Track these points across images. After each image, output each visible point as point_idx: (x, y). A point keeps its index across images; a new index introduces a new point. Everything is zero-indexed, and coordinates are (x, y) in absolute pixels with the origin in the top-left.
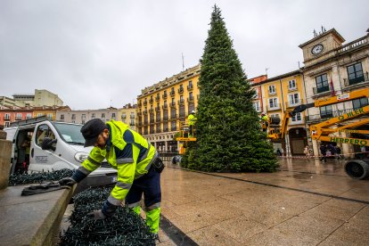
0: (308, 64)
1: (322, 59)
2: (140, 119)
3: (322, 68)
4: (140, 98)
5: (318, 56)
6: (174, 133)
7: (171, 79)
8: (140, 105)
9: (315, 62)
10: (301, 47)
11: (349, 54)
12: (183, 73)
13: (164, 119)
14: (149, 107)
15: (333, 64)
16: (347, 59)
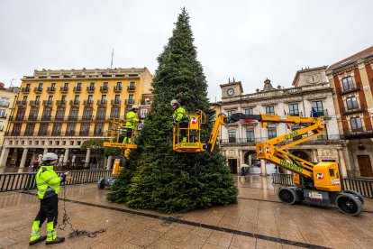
0: (225, 100)
1: (233, 99)
2: (21, 110)
3: (232, 106)
4: (27, 80)
5: (230, 97)
6: (83, 139)
7: (93, 71)
8: (26, 90)
9: (228, 100)
10: (222, 86)
11: (247, 101)
12: (110, 70)
13: (70, 118)
14: (44, 97)
15: (239, 105)
16: (245, 105)
